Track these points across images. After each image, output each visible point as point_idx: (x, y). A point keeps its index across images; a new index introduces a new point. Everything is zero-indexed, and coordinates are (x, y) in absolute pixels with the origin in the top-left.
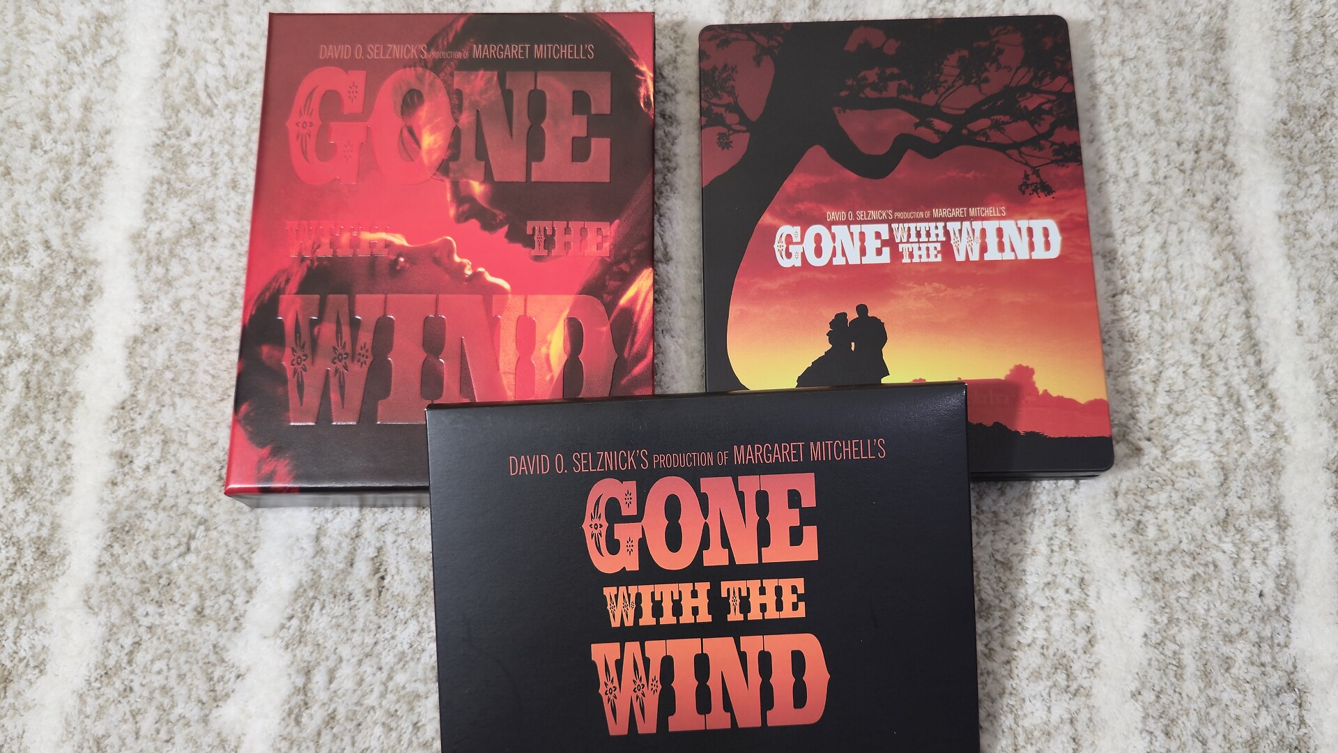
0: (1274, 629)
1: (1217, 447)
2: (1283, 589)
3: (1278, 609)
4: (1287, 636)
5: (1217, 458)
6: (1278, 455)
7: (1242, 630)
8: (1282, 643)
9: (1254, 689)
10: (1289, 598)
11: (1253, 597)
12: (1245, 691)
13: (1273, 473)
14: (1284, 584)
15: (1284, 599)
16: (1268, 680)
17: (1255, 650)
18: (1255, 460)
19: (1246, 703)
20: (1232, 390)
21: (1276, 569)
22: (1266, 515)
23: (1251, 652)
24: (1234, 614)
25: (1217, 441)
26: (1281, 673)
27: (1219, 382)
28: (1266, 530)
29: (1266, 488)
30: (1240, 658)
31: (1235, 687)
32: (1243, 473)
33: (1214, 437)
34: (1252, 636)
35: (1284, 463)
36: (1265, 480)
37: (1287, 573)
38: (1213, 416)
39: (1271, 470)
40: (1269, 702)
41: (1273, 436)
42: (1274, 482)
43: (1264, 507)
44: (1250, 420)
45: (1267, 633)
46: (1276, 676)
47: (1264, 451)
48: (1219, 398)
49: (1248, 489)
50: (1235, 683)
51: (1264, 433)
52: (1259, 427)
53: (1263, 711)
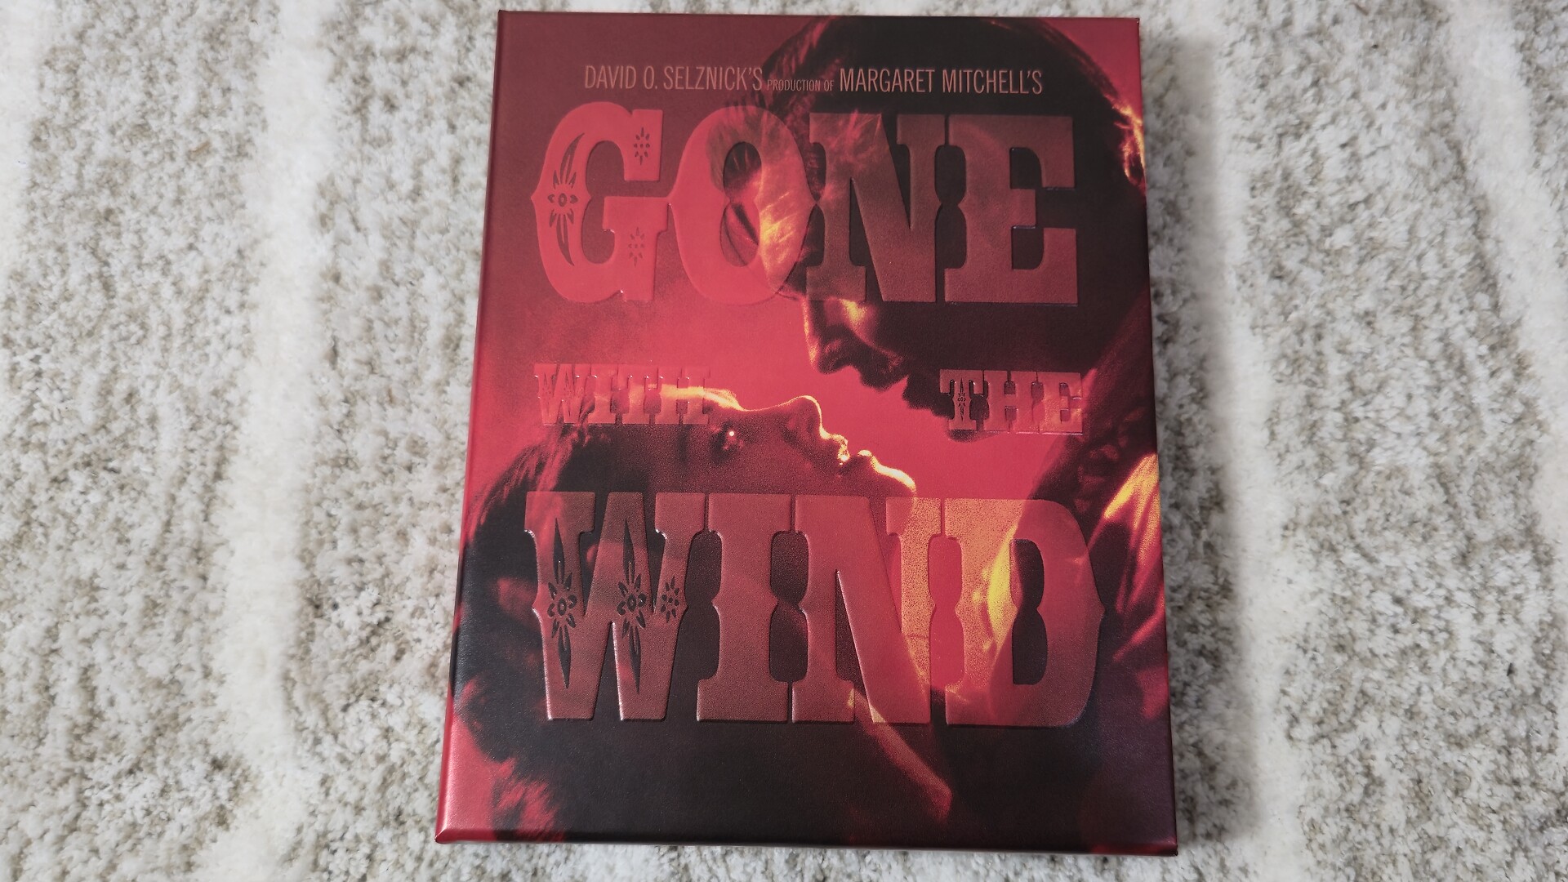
0: (1531, 725)
1: (1431, 440)
2: (1545, 661)
3: (1537, 693)
4: (1553, 735)
5: (1432, 459)
6: (1528, 449)
7: (1479, 727)
8: (1545, 746)
9: (1505, 822)
10: (1555, 675)
11: (1498, 677)
12: (1489, 826)
13: (1519, 478)
14: (1547, 652)
15: (1547, 676)
16: (1527, 807)
17: (1503, 759)
18: (1492, 458)
19: (1491, 844)
20: (1451, 350)
21: (1535, 629)
22: (1515, 544)
23: (1495, 762)
24: (1466, 703)
25: (1431, 429)
26: (1546, 796)
27: (1430, 336)
28: (1519, 568)
29: (1510, 501)
30: (1479, 772)
31: (1473, 820)
32: (1471, 481)
33: (1425, 423)
34: (1497, 737)
35: (1540, 461)
36: (1507, 489)
37: (1553, 634)
38: (1422, 391)
39: (1517, 472)
40: (1528, 842)
41: (1518, 420)
42: (1521, 491)
43: (1510, 530)
44: (1481, 395)
45: (1520, 731)
46: (1539, 799)
47: (1505, 443)
48: (1432, 362)
49: (1481, 504)
50: (1472, 814)
51: (1503, 416)
52: (1496, 406)
53: (1520, 857)
